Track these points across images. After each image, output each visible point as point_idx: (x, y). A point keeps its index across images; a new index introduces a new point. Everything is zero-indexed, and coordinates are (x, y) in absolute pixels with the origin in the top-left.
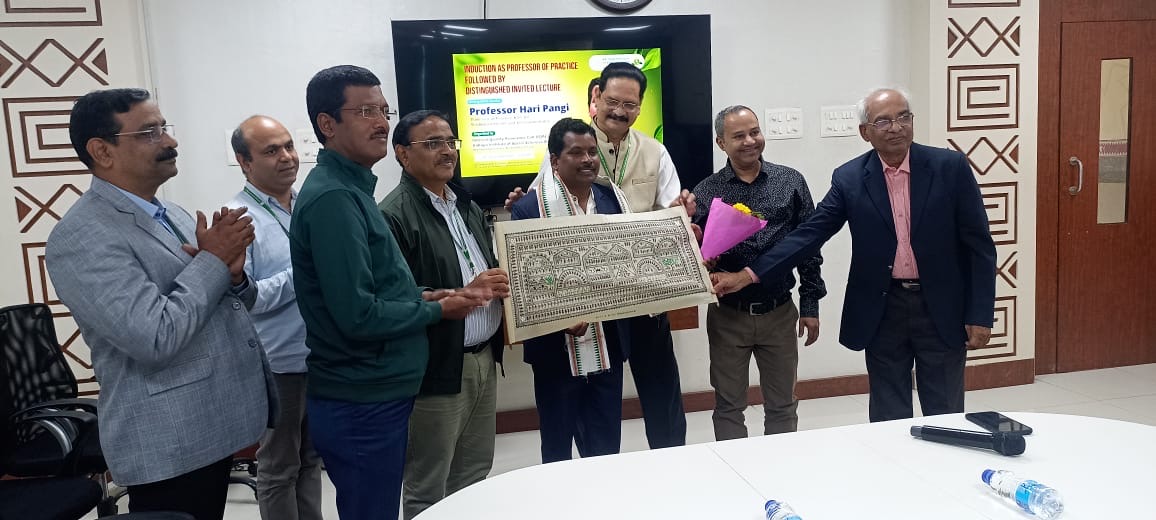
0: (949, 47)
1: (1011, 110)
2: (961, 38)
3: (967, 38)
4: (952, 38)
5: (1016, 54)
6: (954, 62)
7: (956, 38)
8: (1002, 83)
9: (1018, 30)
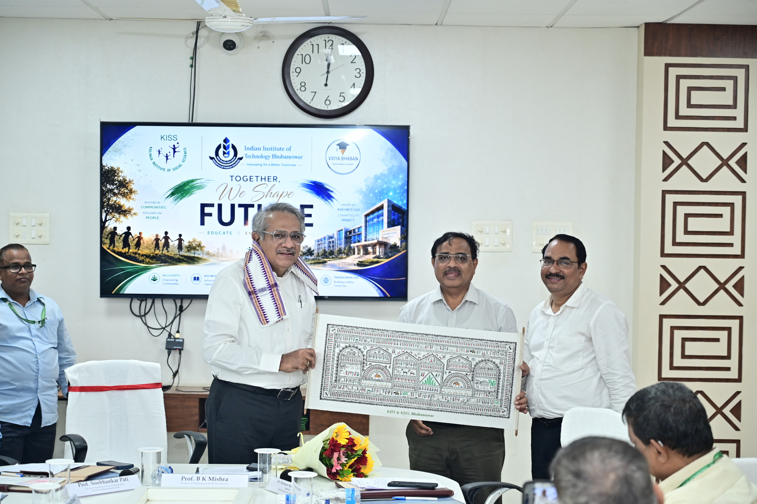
0: (663, 171)
1: (736, 239)
2: (677, 162)
3: (685, 162)
4: (667, 161)
5: (743, 181)
6: (670, 185)
7: (673, 162)
8: (726, 211)
9: (745, 157)
